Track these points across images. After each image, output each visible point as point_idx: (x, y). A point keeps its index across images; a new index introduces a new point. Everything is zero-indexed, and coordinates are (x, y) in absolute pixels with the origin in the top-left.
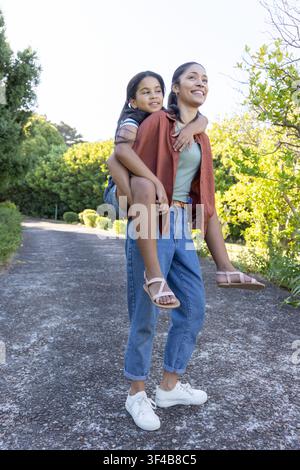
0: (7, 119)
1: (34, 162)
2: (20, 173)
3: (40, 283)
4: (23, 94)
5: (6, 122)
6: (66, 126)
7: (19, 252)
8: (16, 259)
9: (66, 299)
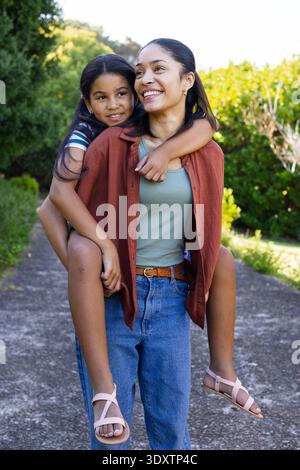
0: (11, 52)
1: (56, 118)
2: (33, 138)
3: (25, 329)
4: (39, 9)
5: (9, 58)
6: (135, 44)
7: (20, 269)
8: (10, 280)
9: (52, 364)
